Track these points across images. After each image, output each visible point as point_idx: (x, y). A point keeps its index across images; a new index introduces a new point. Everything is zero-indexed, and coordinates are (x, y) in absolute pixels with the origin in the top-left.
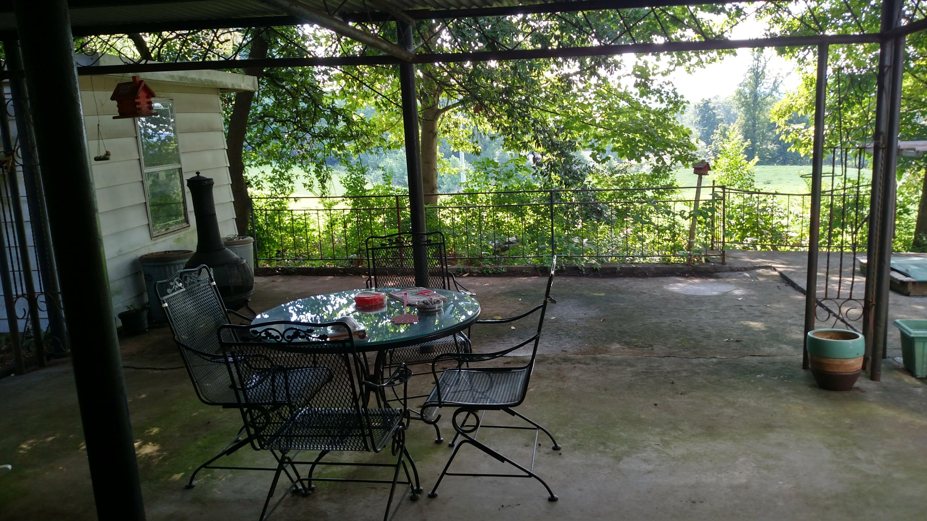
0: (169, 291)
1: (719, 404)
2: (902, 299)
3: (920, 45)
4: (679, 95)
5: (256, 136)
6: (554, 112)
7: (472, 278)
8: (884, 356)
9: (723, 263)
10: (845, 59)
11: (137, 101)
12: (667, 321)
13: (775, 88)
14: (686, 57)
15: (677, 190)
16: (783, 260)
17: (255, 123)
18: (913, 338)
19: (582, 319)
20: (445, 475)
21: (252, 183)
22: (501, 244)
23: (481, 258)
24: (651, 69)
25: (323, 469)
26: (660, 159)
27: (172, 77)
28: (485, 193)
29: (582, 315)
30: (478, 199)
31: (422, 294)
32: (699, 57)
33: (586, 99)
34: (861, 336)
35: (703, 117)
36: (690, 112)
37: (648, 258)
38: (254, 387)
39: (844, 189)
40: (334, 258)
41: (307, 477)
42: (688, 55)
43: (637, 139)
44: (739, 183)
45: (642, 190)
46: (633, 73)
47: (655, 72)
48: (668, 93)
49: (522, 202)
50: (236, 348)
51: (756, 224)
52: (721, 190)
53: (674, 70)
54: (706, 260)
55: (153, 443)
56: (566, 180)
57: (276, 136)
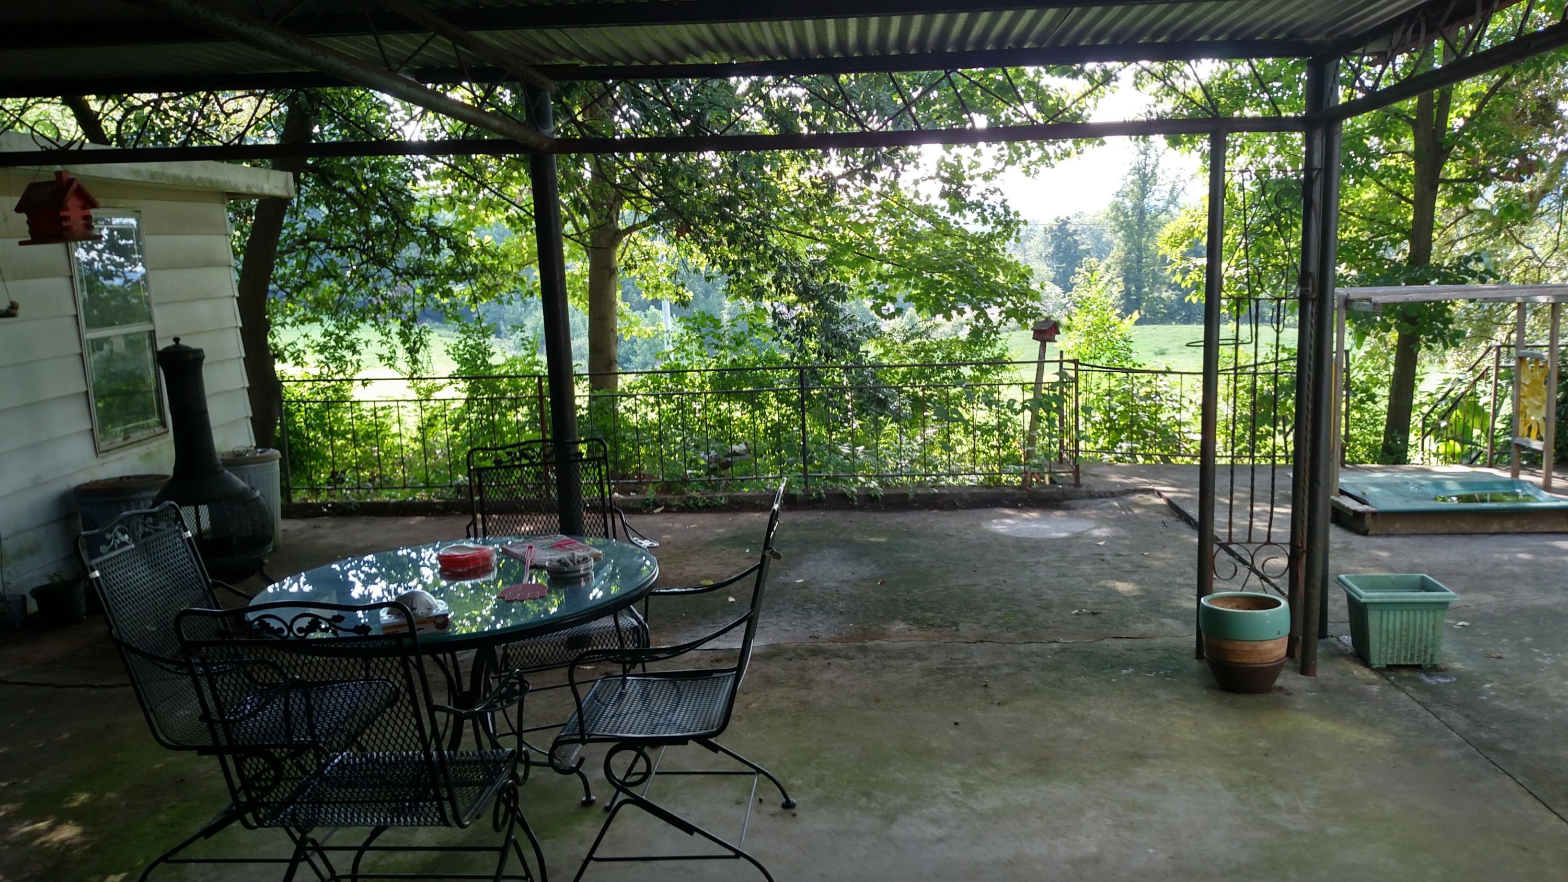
0: (103, 549)
1: (1059, 721)
2: (1357, 540)
3: (1386, 134)
4: (1012, 210)
5: (293, 274)
6: (812, 237)
7: (669, 515)
8: (1323, 634)
9: (1077, 484)
10: (1275, 155)
11: (63, 214)
12: (984, 581)
13: (1173, 200)
14: (1023, 150)
15: (1010, 366)
16: (1173, 479)
17: (290, 252)
18: (1365, 604)
19: (848, 581)
20: (591, 862)
21: (287, 354)
22: (721, 457)
23: (685, 481)
24: (966, 168)
25: (381, 857)
26: (982, 314)
27: (138, 172)
28: (699, 371)
29: (847, 575)
30: (687, 381)
31: (560, 546)
32: (1043, 149)
33: (863, 216)
34: (1284, 603)
35: (1058, 247)
36: (1037, 238)
37: (960, 477)
38: (248, 717)
39: (1276, 362)
40: (428, 485)
41: (349, 873)
42: (1026, 146)
43: (946, 282)
44: (1108, 354)
45: (955, 365)
46: (938, 175)
47: (973, 172)
48: (994, 208)
49: (761, 385)
50: (208, 650)
51: (1133, 421)
52: (1072, 366)
53: (1003, 170)
54: (1051, 480)
55: (75, 820)
56: (827, 349)
57: (328, 273)
